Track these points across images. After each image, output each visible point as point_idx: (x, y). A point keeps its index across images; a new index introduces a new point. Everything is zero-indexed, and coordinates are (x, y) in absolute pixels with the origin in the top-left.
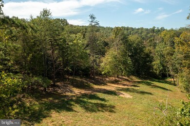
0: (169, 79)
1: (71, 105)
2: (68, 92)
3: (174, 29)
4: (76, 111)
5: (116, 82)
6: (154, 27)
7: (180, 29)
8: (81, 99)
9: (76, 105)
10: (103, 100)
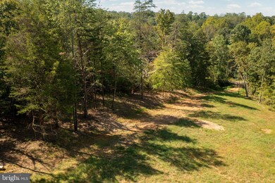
0: (229, 89)
1: (143, 158)
2: (116, 128)
3: (219, 15)
4: (162, 173)
5: (173, 101)
6: (191, 12)
7: (226, 16)
8: (151, 142)
9: (151, 156)
10: (187, 139)
